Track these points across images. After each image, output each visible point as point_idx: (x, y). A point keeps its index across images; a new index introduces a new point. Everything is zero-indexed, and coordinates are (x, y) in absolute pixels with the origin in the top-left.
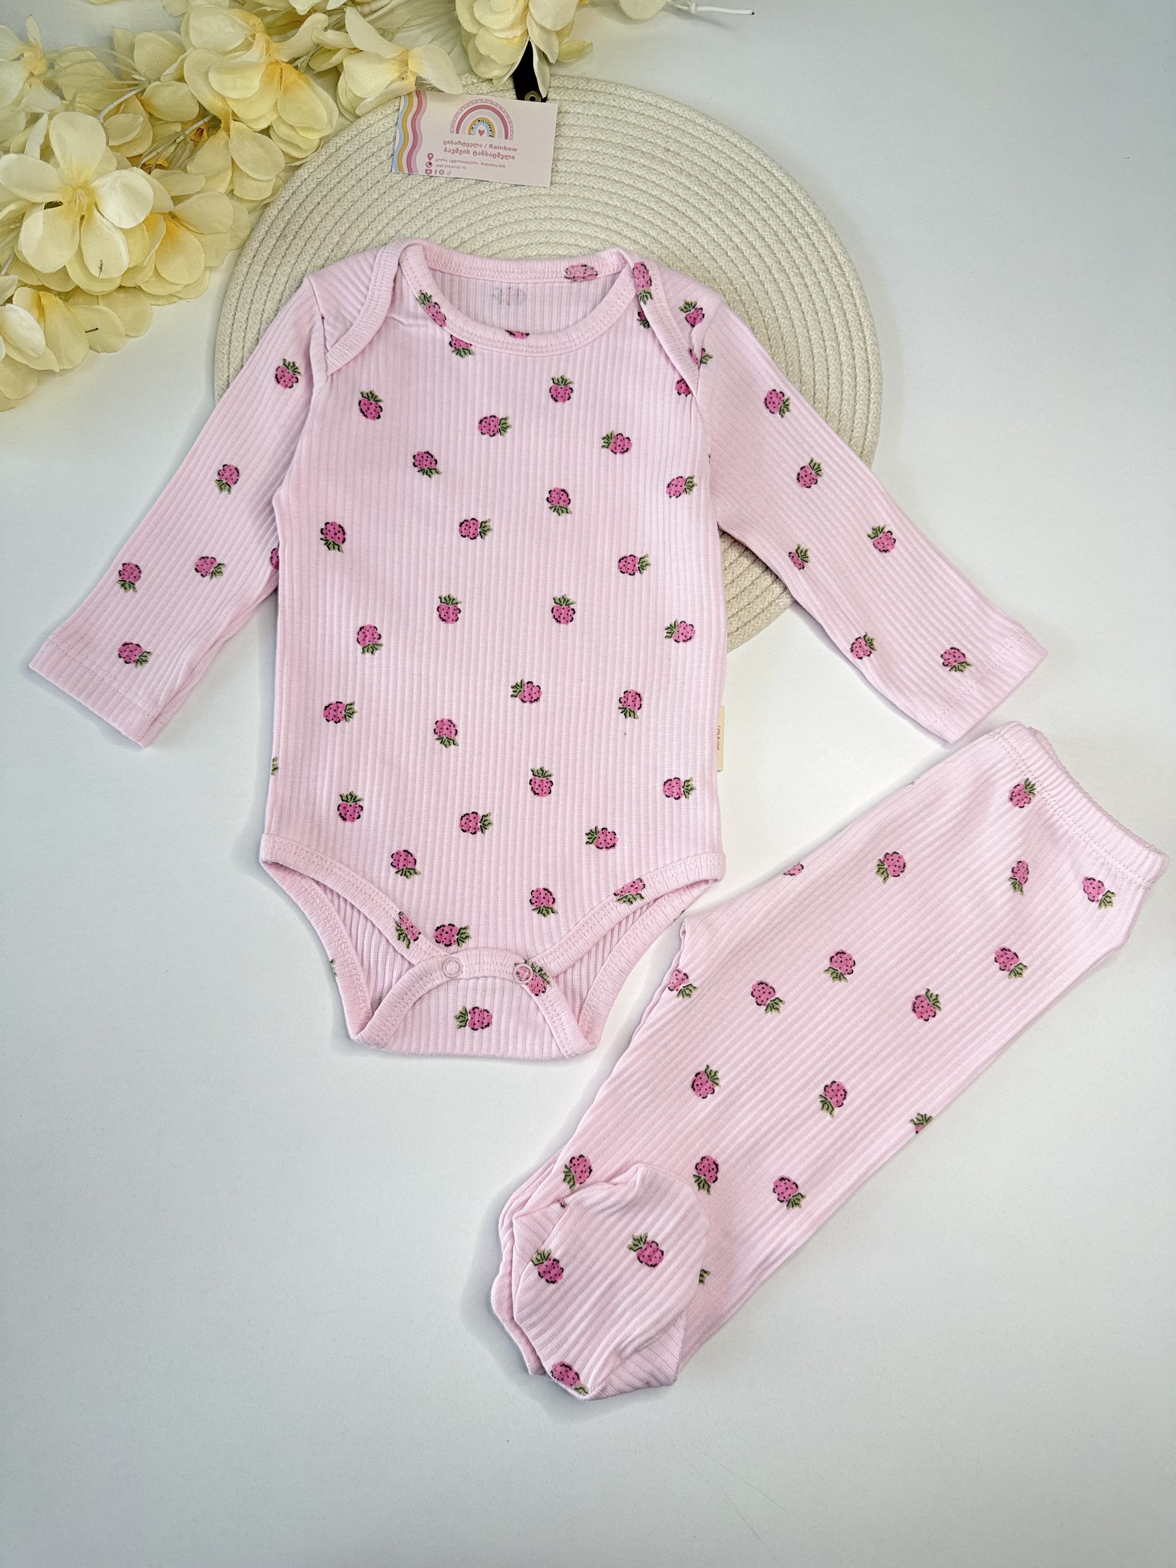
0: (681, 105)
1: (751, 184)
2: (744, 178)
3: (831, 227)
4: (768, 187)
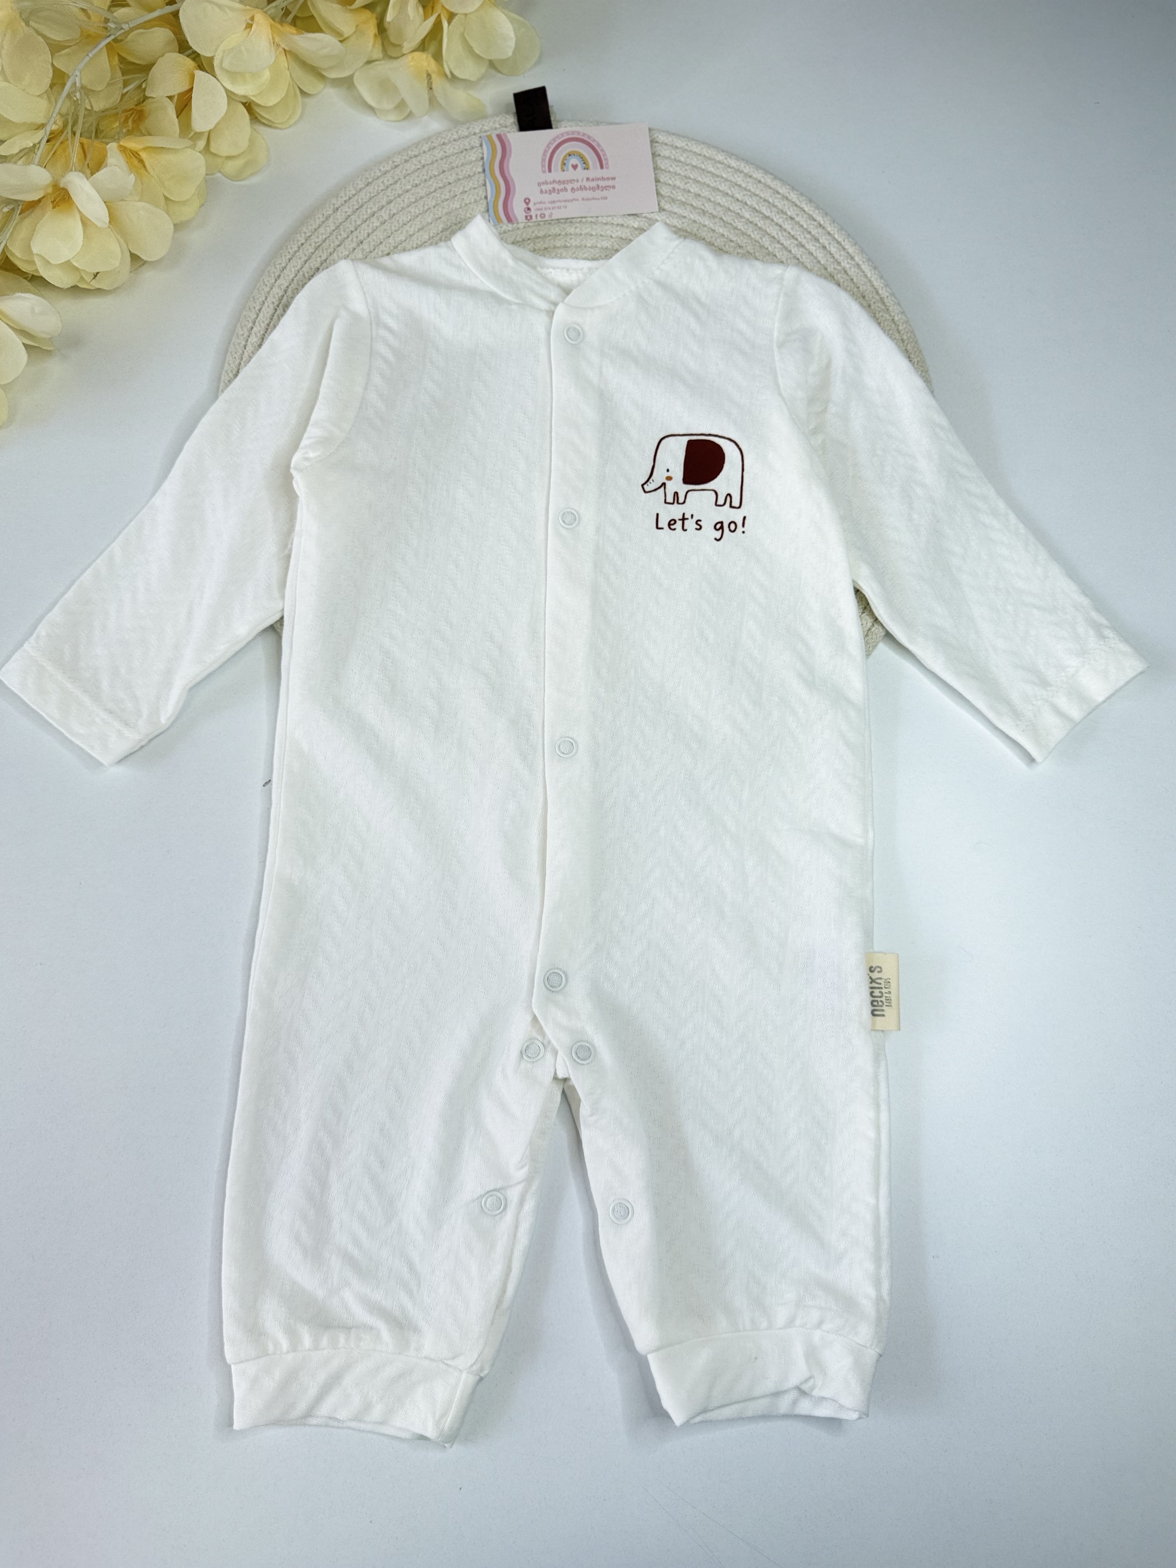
0: (698, 142)
1: (780, 221)
2: (772, 215)
3: (869, 260)
4: (798, 223)
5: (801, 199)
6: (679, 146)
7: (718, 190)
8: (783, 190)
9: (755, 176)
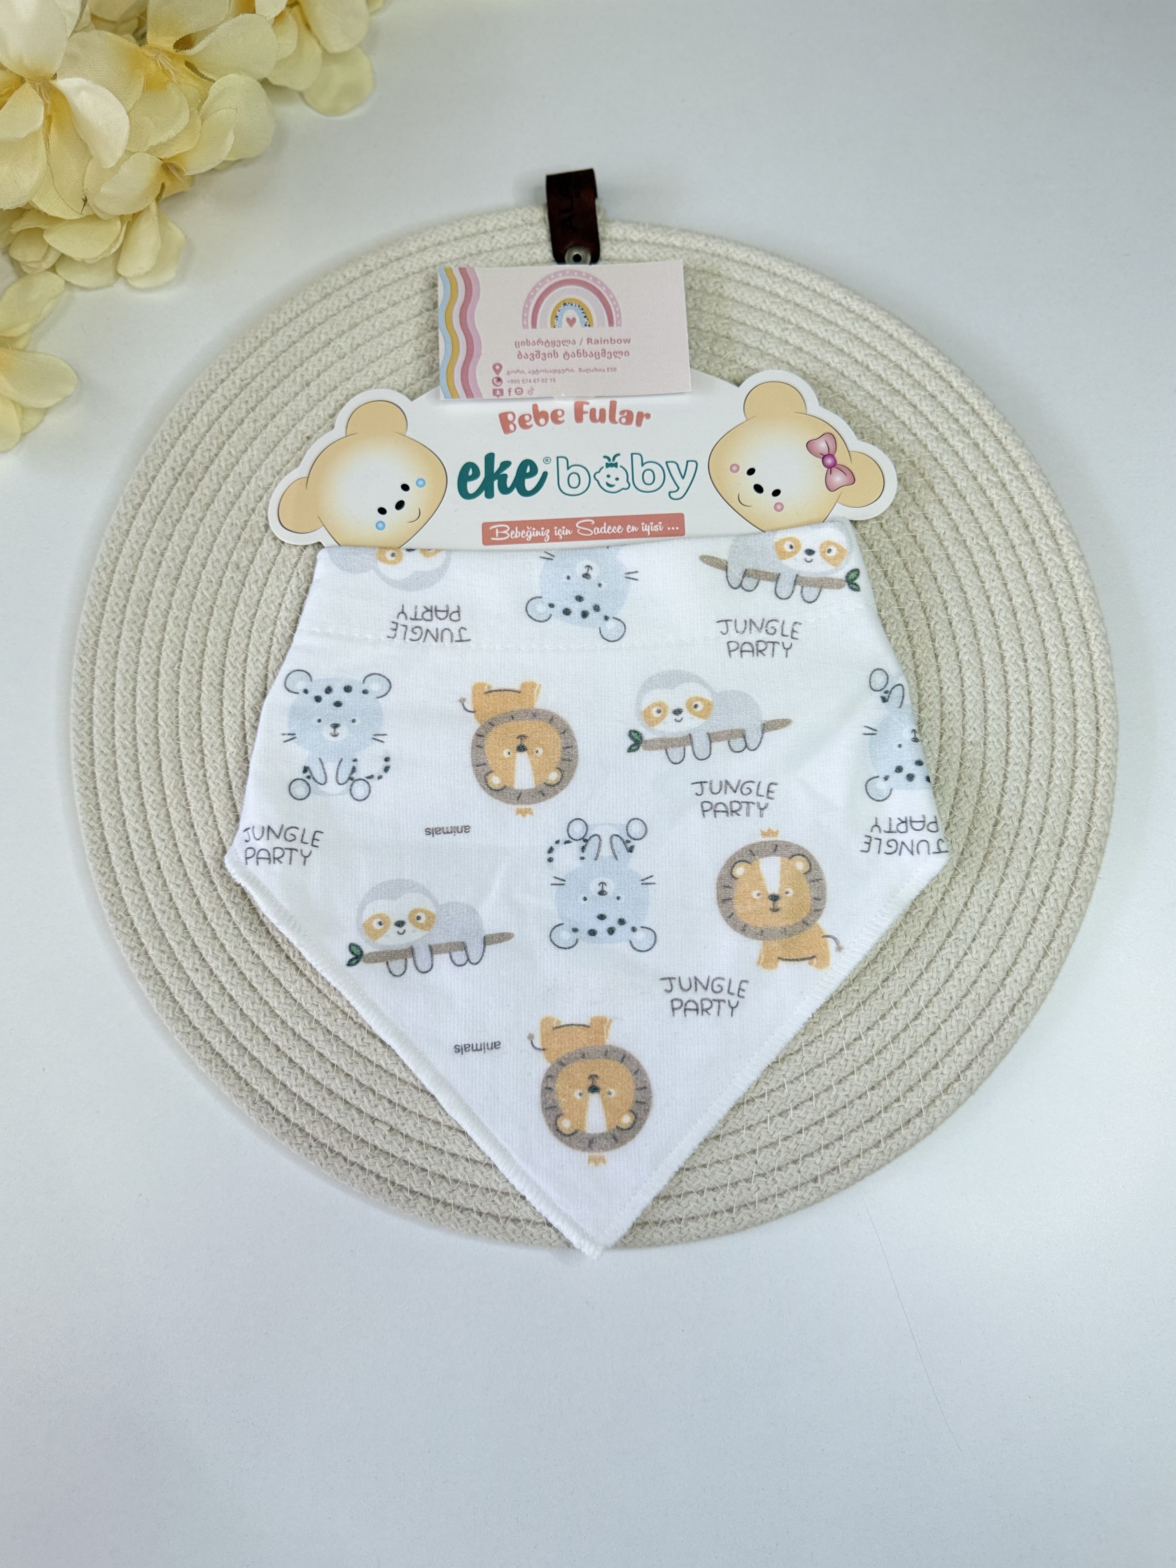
5: (949, 369)
6: (777, 271)
7: (829, 343)
8: (924, 352)
9: (885, 328)
